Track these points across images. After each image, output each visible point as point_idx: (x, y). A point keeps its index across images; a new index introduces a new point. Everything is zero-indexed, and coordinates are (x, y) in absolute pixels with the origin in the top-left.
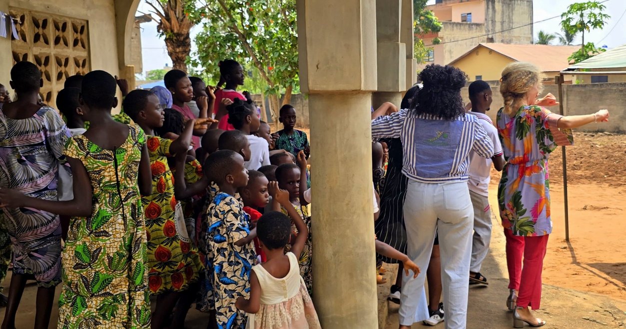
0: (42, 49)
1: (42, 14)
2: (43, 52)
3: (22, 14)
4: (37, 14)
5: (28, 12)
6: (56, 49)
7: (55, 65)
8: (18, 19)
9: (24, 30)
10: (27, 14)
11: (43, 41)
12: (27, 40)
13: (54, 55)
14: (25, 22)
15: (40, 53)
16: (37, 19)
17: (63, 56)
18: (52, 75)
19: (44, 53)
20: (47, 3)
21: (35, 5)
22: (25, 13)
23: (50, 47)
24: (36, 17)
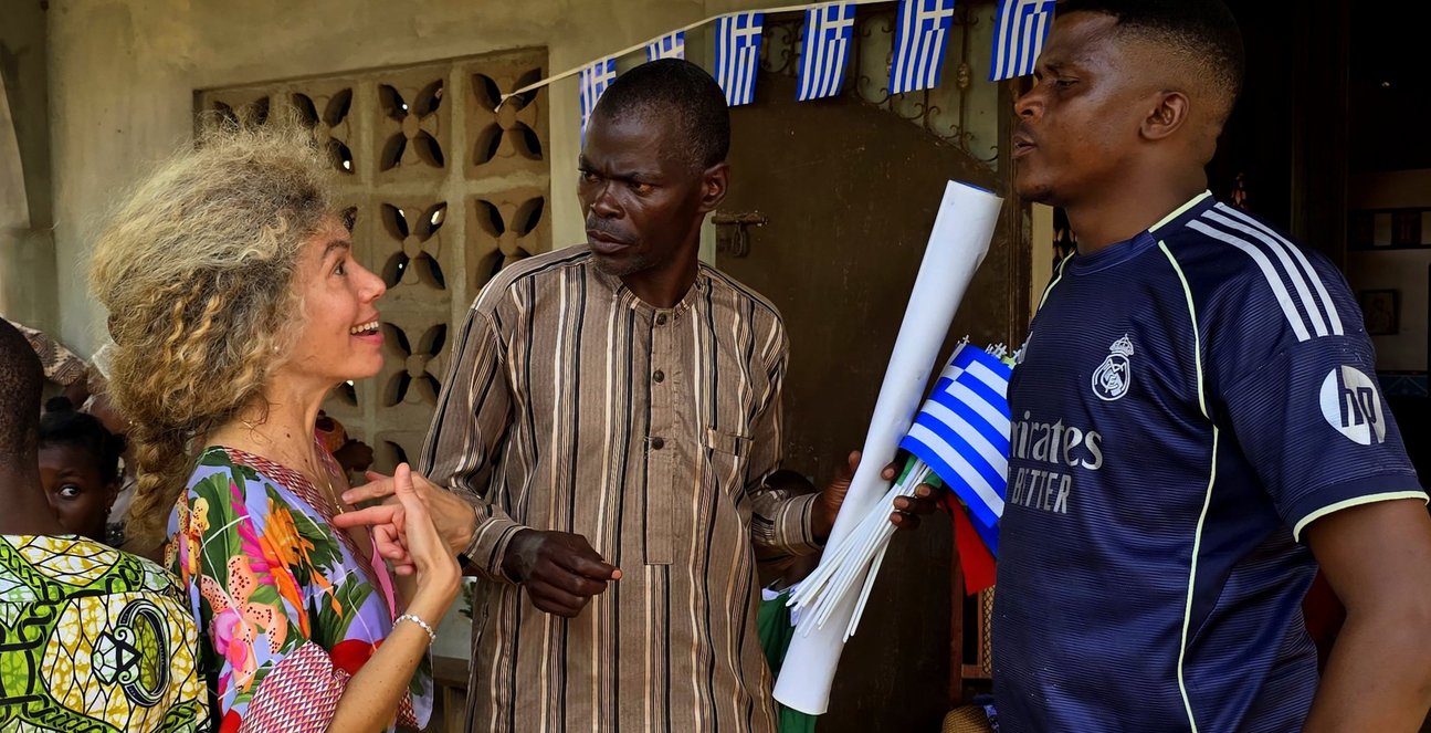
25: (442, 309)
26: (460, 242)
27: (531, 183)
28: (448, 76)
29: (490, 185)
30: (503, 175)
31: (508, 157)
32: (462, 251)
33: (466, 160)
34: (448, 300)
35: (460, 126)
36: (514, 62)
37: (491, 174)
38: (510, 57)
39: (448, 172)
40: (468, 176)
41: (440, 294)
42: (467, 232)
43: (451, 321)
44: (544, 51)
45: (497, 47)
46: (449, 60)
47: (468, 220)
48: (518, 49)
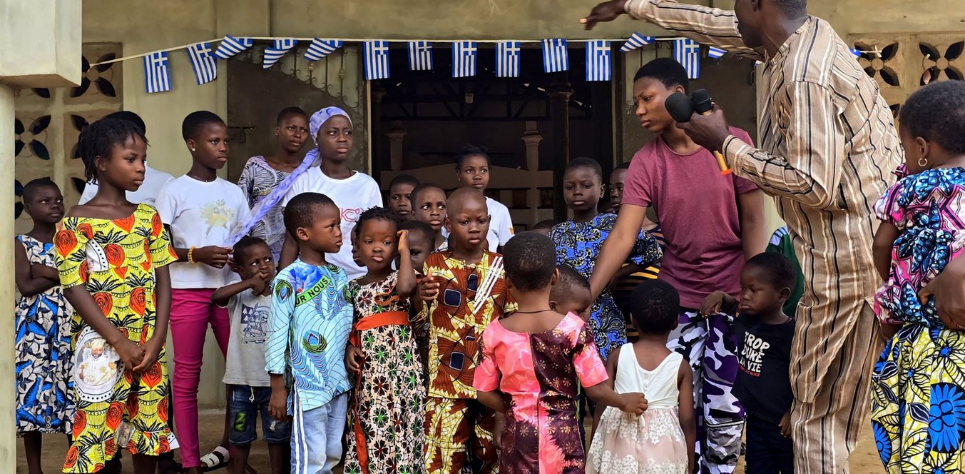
1: (948, 36)
3: (891, 43)
4: (933, 37)
5: (907, 38)
8: (878, 52)
9: (893, 68)
10: (904, 42)
12: (901, 82)
14: (899, 55)
16: (933, 44)
20: (960, 15)
22: (899, 39)
24: (929, 42)
25: (47, 169)
26: (60, 136)
27: (109, 108)
29: (81, 108)
30: (90, 103)
31: (94, 94)
32: (61, 141)
33: (65, 95)
34: (52, 165)
36: (98, 49)
37: (80, 103)
38: (95, 46)
39: (53, 100)
40: (66, 103)
41: (46, 162)
42: (64, 130)
43: (53, 176)
44: (120, 45)
45: (90, 41)
47: (65, 125)
48: (103, 43)
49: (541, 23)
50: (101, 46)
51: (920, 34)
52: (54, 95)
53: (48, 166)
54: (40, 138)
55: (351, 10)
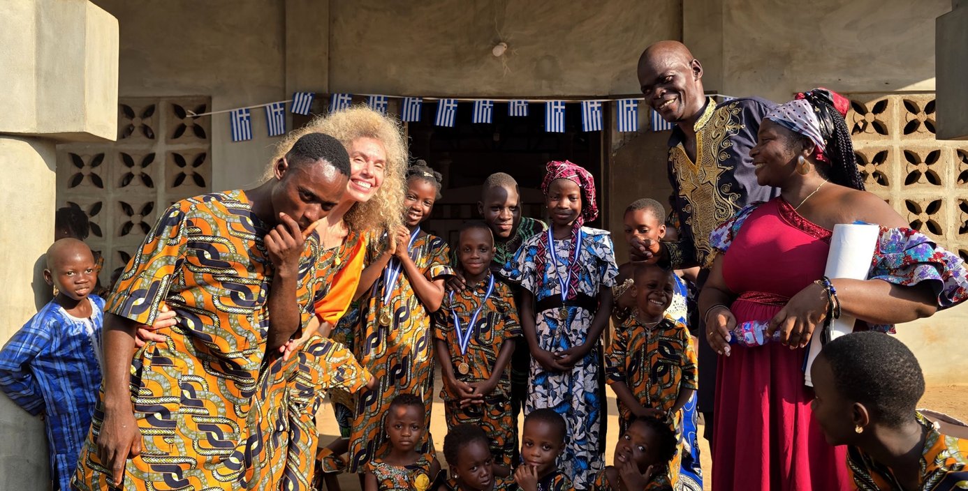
0: (868, 141)
1: (875, 95)
2: (872, 146)
4: (862, 96)
6: (903, 141)
7: (902, 161)
11: (874, 130)
13: (901, 148)
15: (865, 148)
16: (863, 102)
17: (925, 148)
18: (892, 176)
19: (876, 148)
20: (885, 78)
21: (853, 85)
23: (891, 138)
24: (859, 100)
25: (152, 196)
26: (162, 169)
27: (201, 147)
28: (158, 104)
29: (179, 147)
30: (186, 144)
31: (188, 136)
32: (163, 173)
33: (166, 137)
34: (156, 192)
35: (163, 123)
36: (193, 101)
37: (179, 143)
38: (191, 99)
39: (157, 141)
40: (167, 142)
41: (150, 190)
42: (166, 165)
43: (156, 201)
44: (210, 98)
45: (186, 94)
46: (159, 97)
47: (166, 160)
48: (197, 96)
49: (544, 82)
50: (195, 99)
51: (851, 93)
52: (158, 137)
53: (152, 193)
54: (147, 170)
55: (393, 71)
